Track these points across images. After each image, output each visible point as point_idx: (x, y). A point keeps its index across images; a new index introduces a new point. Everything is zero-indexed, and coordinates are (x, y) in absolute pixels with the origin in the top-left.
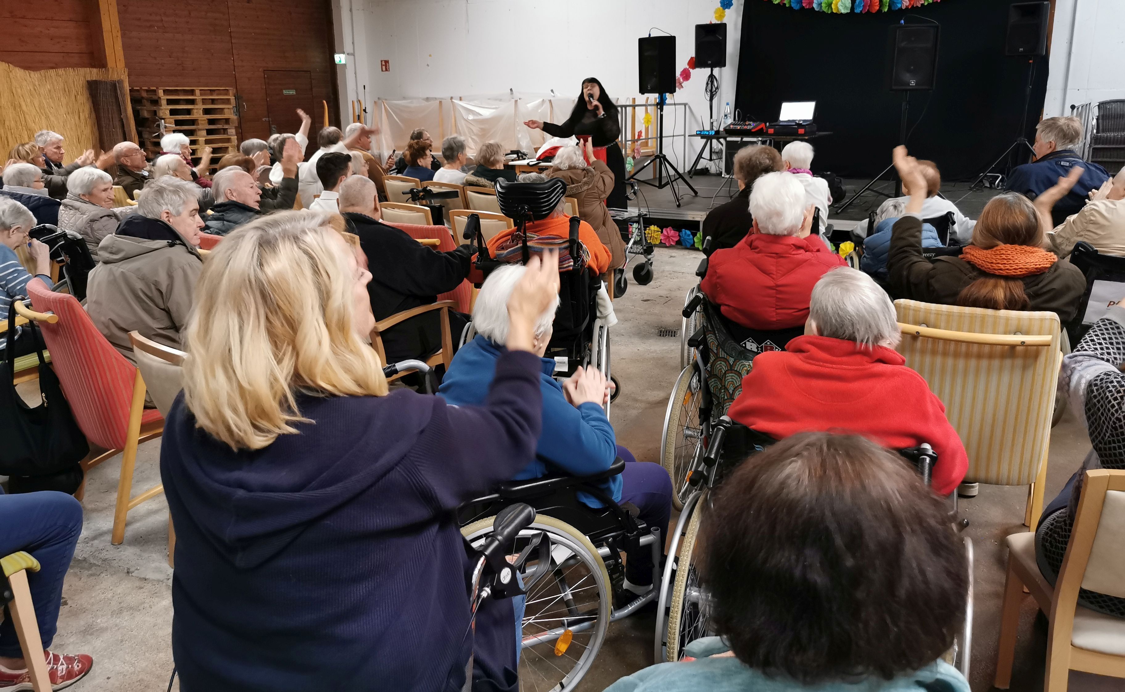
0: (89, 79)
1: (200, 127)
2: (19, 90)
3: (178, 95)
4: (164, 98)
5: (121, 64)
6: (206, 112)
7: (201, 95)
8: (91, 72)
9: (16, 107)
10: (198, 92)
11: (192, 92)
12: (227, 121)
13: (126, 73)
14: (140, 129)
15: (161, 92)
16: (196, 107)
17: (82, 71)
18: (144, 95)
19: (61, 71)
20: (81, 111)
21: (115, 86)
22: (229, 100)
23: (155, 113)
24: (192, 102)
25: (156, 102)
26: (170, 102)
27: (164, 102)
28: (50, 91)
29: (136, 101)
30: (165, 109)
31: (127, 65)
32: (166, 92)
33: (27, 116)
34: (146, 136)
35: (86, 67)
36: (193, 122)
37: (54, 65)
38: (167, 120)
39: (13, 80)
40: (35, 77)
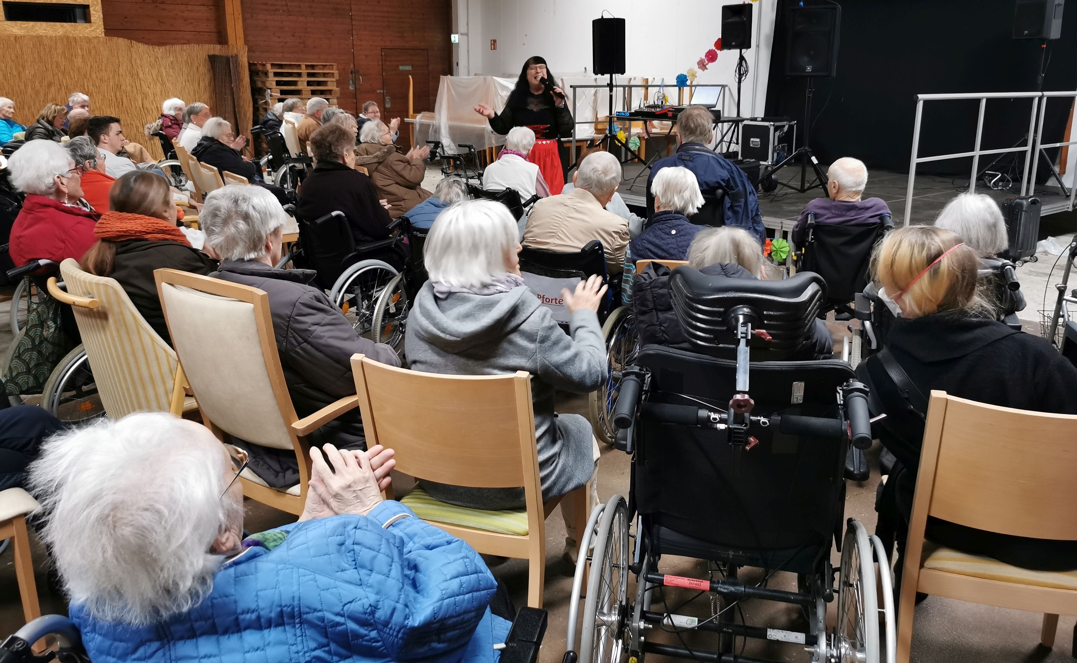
0: (212, 54)
2: (139, 62)
3: (288, 69)
4: (271, 71)
5: (241, 41)
6: (311, 84)
7: (306, 69)
8: (214, 48)
9: (134, 75)
10: (303, 67)
11: (299, 66)
13: (246, 48)
15: (269, 66)
16: (301, 79)
17: (206, 47)
18: (259, 67)
19: (187, 47)
20: (201, 79)
21: (229, 61)
22: (333, 73)
23: (264, 82)
24: (298, 75)
25: (265, 73)
26: (276, 74)
27: (271, 75)
28: (172, 63)
29: (253, 73)
30: (272, 80)
31: (247, 42)
32: (273, 65)
34: (259, 102)
35: (210, 43)
37: (184, 41)
38: (273, 90)
39: (134, 54)
40: (159, 51)
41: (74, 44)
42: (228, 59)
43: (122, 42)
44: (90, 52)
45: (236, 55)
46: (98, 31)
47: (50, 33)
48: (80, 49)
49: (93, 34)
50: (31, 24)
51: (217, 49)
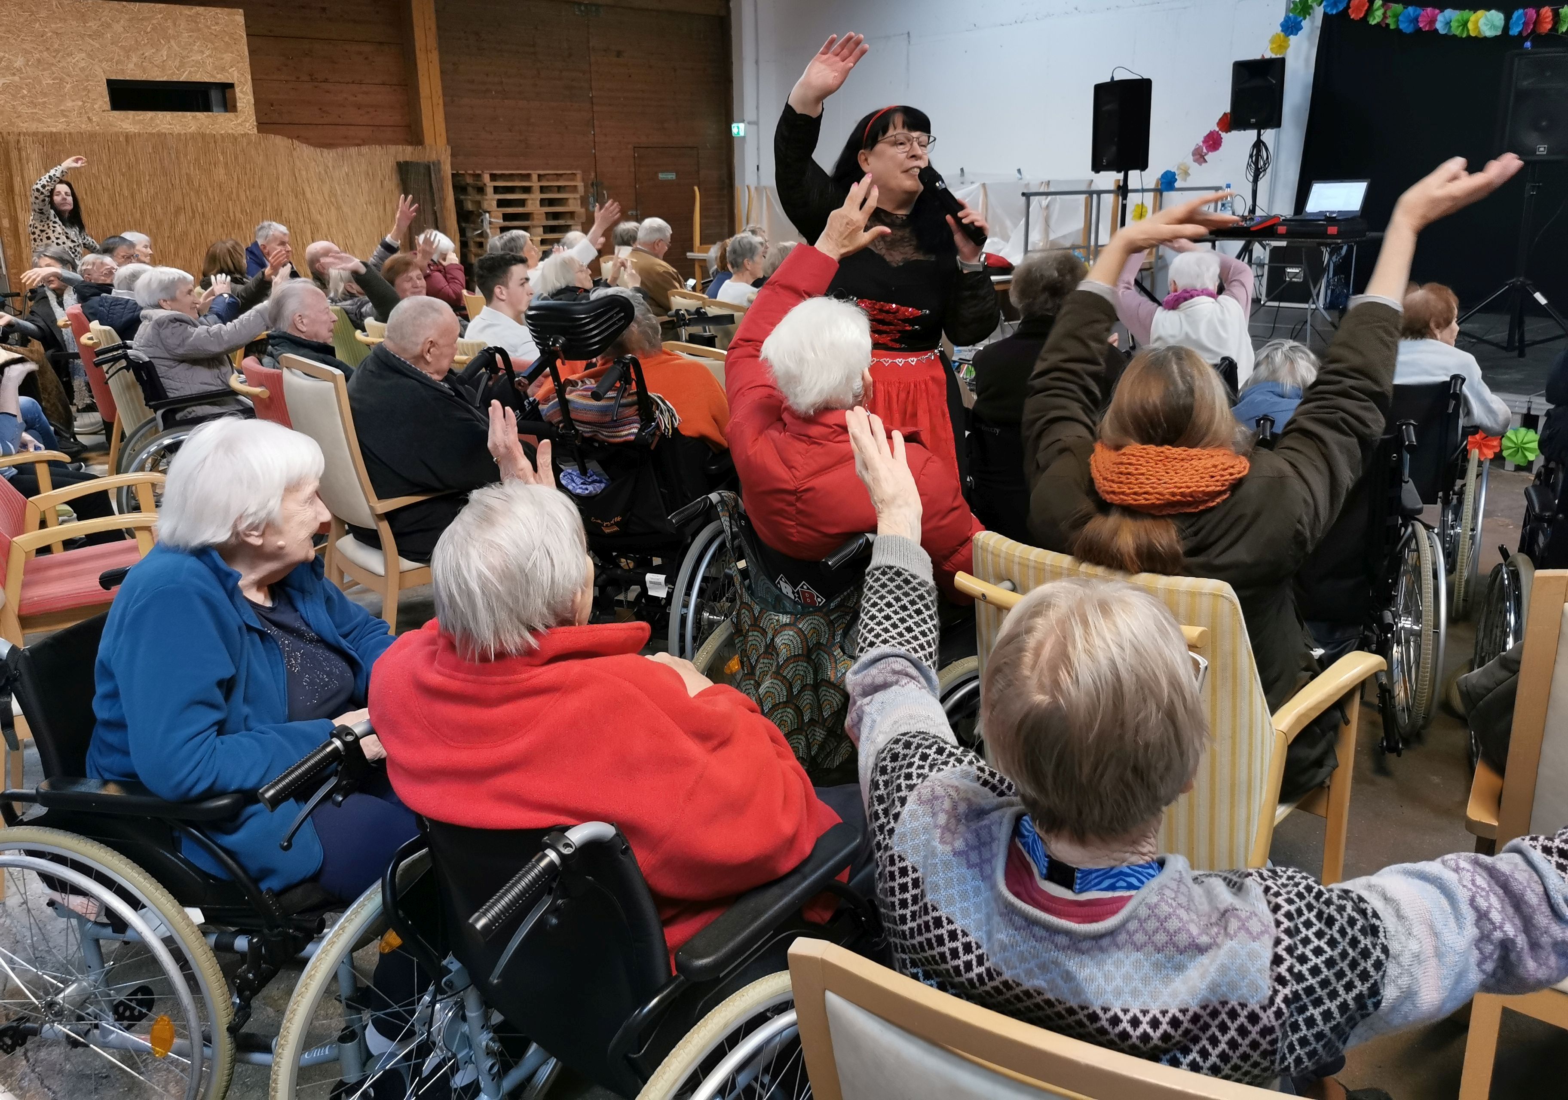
0: (401, 159)
1: (535, 222)
2: (304, 173)
3: (513, 181)
4: (490, 185)
5: (442, 140)
6: (543, 202)
7: (540, 180)
8: (404, 150)
9: (300, 194)
10: (535, 177)
11: (528, 177)
12: (572, 214)
13: (449, 151)
14: (464, 225)
16: (532, 196)
17: (392, 149)
18: (469, 180)
19: (365, 149)
20: (387, 200)
21: (428, 170)
22: (576, 186)
23: (478, 204)
24: (527, 190)
25: (481, 190)
28: (347, 175)
29: (460, 188)
30: (491, 199)
31: (449, 141)
32: (493, 177)
33: (311, 206)
34: (469, 234)
35: (397, 144)
36: (526, 216)
37: (357, 142)
38: (493, 214)
40: (329, 155)
41: (212, 145)
42: (427, 167)
43: (279, 142)
44: (236, 158)
45: (437, 162)
46: (248, 124)
47: (177, 129)
48: (222, 153)
49: (241, 130)
50: (150, 114)
51: (407, 153)
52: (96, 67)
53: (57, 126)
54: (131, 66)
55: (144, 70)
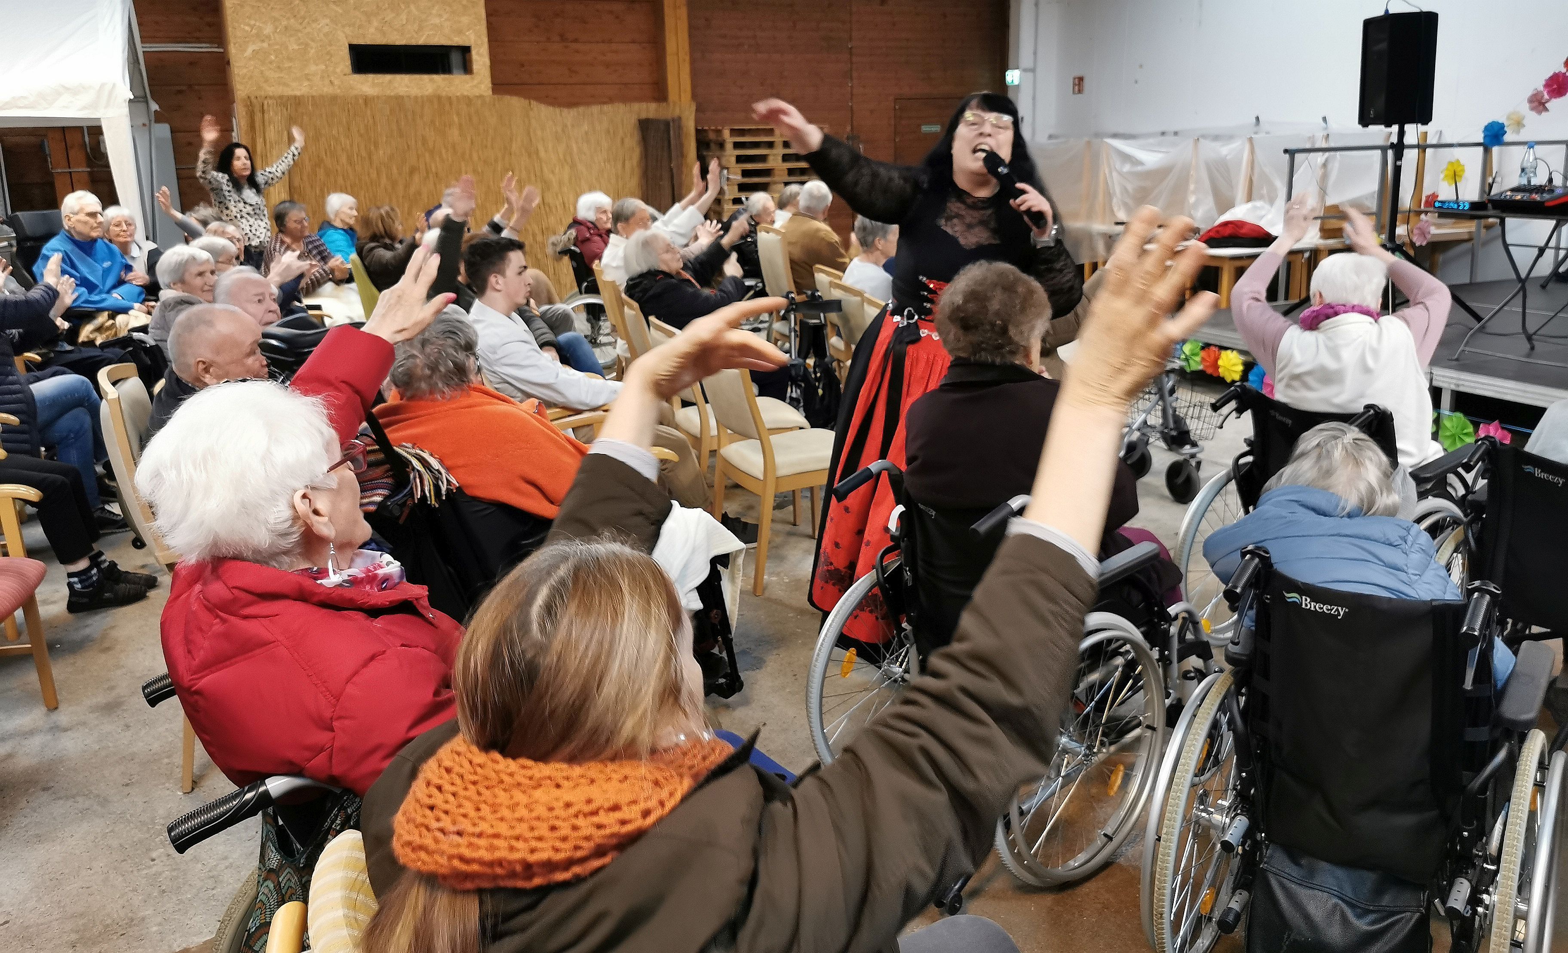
0: (643, 117)
1: (776, 179)
3: (758, 136)
4: (729, 140)
5: (687, 97)
6: (786, 158)
8: (647, 107)
9: (532, 153)
13: (694, 108)
15: (726, 133)
16: (774, 151)
17: (636, 106)
18: (712, 136)
19: (607, 108)
20: (627, 157)
21: (668, 126)
24: (770, 145)
25: (721, 145)
26: (737, 145)
27: (729, 146)
28: (587, 133)
30: (729, 156)
31: (694, 97)
32: (733, 132)
33: (544, 165)
35: (642, 101)
36: (768, 172)
37: (602, 100)
39: (533, 121)
40: (569, 115)
41: (447, 107)
42: (667, 124)
43: (516, 103)
44: (470, 119)
45: (680, 118)
46: (483, 86)
47: (414, 91)
48: (458, 114)
49: (476, 92)
50: (388, 77)
51: (650, 110)
52: (339, 32)
53: (300, 89)
54: (372, 30)
55: (384, 34)
